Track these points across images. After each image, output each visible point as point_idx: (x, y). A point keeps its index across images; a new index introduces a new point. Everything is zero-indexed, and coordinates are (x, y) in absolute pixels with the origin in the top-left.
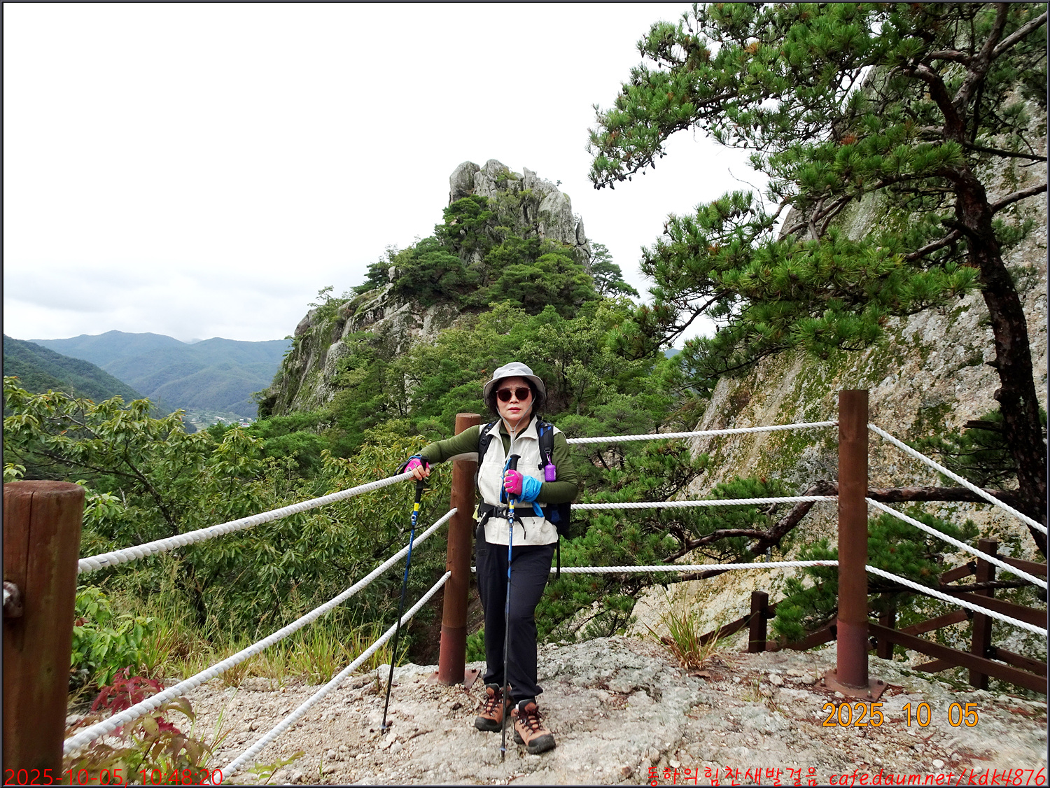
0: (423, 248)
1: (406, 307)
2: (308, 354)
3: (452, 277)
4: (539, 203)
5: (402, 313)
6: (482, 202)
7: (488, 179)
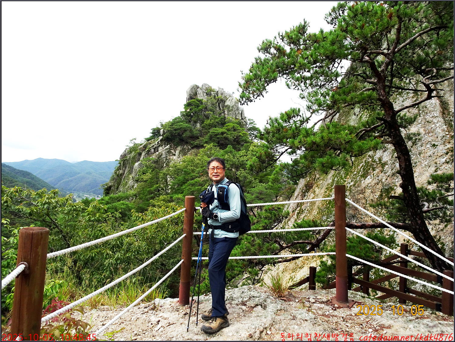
0: (175, 122)
1: (168, 147)
2: (126, 167)
3: (187, 134)
4: (225, 102)
5: (166, 149)
6: (201, 101)
7: (203, 91)
